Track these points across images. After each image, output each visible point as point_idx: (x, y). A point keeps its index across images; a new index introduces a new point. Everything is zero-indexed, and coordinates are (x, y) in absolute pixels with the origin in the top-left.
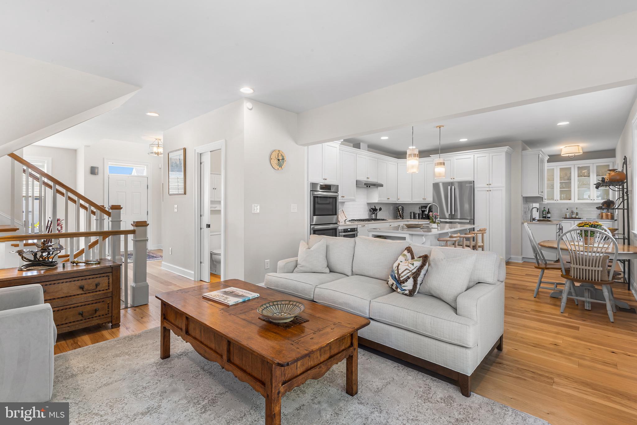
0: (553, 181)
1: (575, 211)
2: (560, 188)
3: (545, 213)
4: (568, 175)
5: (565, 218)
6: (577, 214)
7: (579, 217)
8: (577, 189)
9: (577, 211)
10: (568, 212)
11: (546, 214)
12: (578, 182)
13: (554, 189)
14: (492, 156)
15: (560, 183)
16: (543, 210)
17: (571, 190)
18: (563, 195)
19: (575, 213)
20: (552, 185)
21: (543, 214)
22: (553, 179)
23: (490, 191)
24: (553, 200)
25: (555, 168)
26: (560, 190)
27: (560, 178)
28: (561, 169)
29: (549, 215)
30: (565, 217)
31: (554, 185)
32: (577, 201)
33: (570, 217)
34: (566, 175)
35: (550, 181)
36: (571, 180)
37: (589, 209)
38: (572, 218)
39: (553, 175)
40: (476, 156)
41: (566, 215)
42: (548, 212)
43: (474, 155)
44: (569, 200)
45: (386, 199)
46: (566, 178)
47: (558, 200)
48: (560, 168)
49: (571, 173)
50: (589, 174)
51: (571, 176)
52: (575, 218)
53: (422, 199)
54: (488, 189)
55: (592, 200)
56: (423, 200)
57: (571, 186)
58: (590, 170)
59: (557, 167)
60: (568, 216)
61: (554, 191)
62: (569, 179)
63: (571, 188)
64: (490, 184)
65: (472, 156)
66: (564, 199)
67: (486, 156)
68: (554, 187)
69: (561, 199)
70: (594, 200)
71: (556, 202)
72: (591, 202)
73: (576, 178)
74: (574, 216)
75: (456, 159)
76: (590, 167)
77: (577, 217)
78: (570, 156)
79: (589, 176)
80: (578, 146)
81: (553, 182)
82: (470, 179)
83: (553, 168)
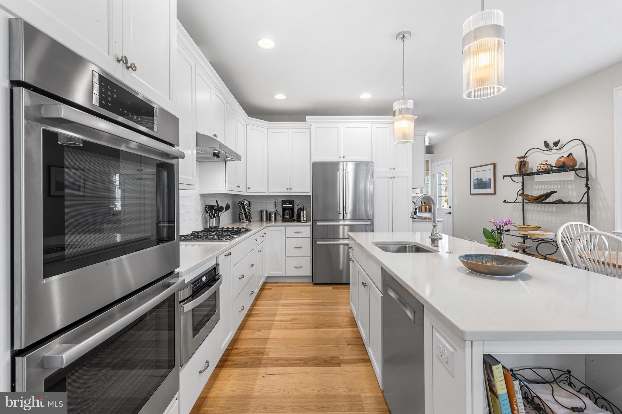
23: (394, 178)
43: (372, 124)
45: (235, 187)
53: (286, 189)
54: (390, 175)
56: (287, 191)
64: (394, 169)
65: (369, 125)
67: (388, 128)
75: (347, 128)
82: (368, 159)
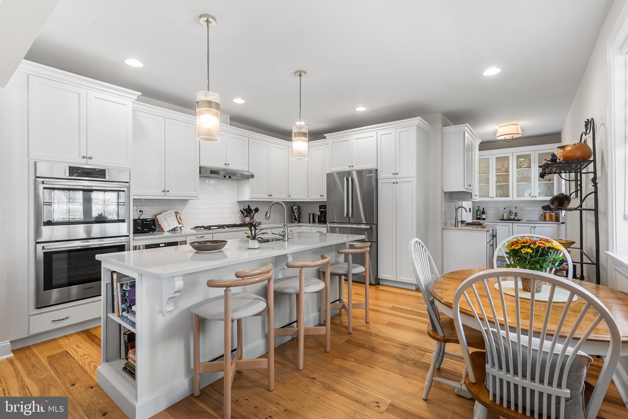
0: (489, 173)
1: (514, 211)
2: (497, 182)
3: (479, 213)
4: (506, 166)
5: (502, 220)
6: (516, 214)
7: (518, 219)
8: (515, 183)
9: (516, 211)
10: (506, 212)
11: (480, 215)
12: (517, 174)
13: (489, 184)
14: (400, 132)
15: (497, 176)
16: (477, 209)
17: (508, 185)
18: (500, 192)
19: (514, 213)
20: (487, 179)
21: (477, 215)
22: (489, 171)
23: (397, 183)
24: (489, 197)
25: (490, 157)
26: (496, 185)
27: (497, 169)
28: (498, 159)
29: (484, 216)
30: (502, 218)
31: (489, 179)
32: (516, 199)
33: (508, 218)
34: (503, 166)
35: (485, 174)
36: (508, 172)
37: (529, 209)
38: (510, 220)
39: (488, 167)
40: (380, 133)
41: (503, 215)
42: (483, 213)
43: (377, 132)
44: (507, 197)
45: (267, 196)
46: (503, 169)
47: (494, 197)
48: (496, 157)
49: (508, 164)
50: (530, 164)
51: (508, 167)
52: (514, 220)
53: (319, 196)
54: (394, 181)
55: (533, 197)
57: (509, 180)
58: (530, 159)
59: (493, 154)
60: (505, 218)
61: (489, 185)
62: (507, 171)
63: (509, 183)
64: (397, 174)
65: (374, 134)
66: (500, 196)
67: (392, 133)
68: (489, 181)
69: (497, 196)
70: (536, 197)
71: (491, 199)
72: (532, 199)
73: (515, 169)
74: (512, 217)
75: (355, 139)
76: (531, 155)
77: (516, 218)
78: (507, 140)
79: (530, 167)
80: (516, 125)
81: (488, 175)
82: (372, 166)
83: (488, 157)
